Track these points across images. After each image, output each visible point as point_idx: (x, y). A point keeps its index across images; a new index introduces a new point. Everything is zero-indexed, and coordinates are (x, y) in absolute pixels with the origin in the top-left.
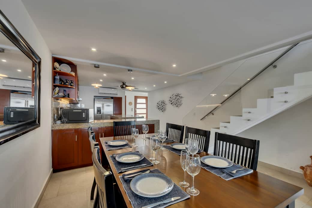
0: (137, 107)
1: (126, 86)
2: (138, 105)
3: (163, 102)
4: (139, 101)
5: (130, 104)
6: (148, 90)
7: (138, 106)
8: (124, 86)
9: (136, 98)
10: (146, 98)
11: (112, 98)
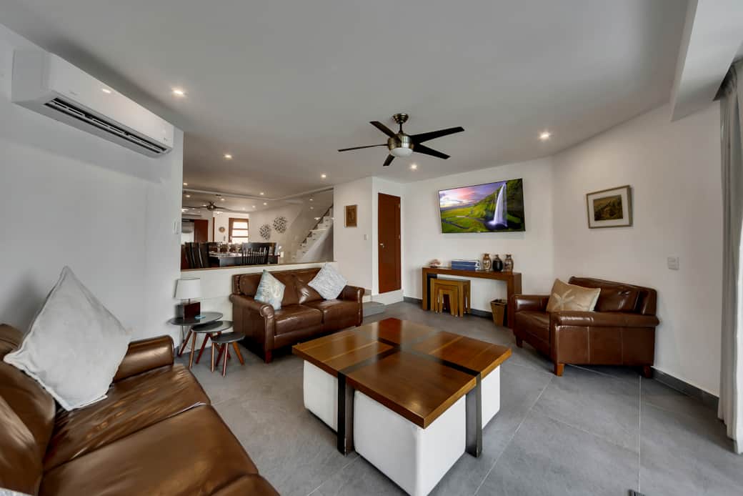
0: (233, 235)
1: (215, 207)
2: (234, 231)
3: (267, 227)
4: (236, 225)
5: (222, 229)
6: (247, 210)
7: (235, 233)
8: (212, 207)
9: (231, 221)
10: (246, 220)
11: (192, 221)
